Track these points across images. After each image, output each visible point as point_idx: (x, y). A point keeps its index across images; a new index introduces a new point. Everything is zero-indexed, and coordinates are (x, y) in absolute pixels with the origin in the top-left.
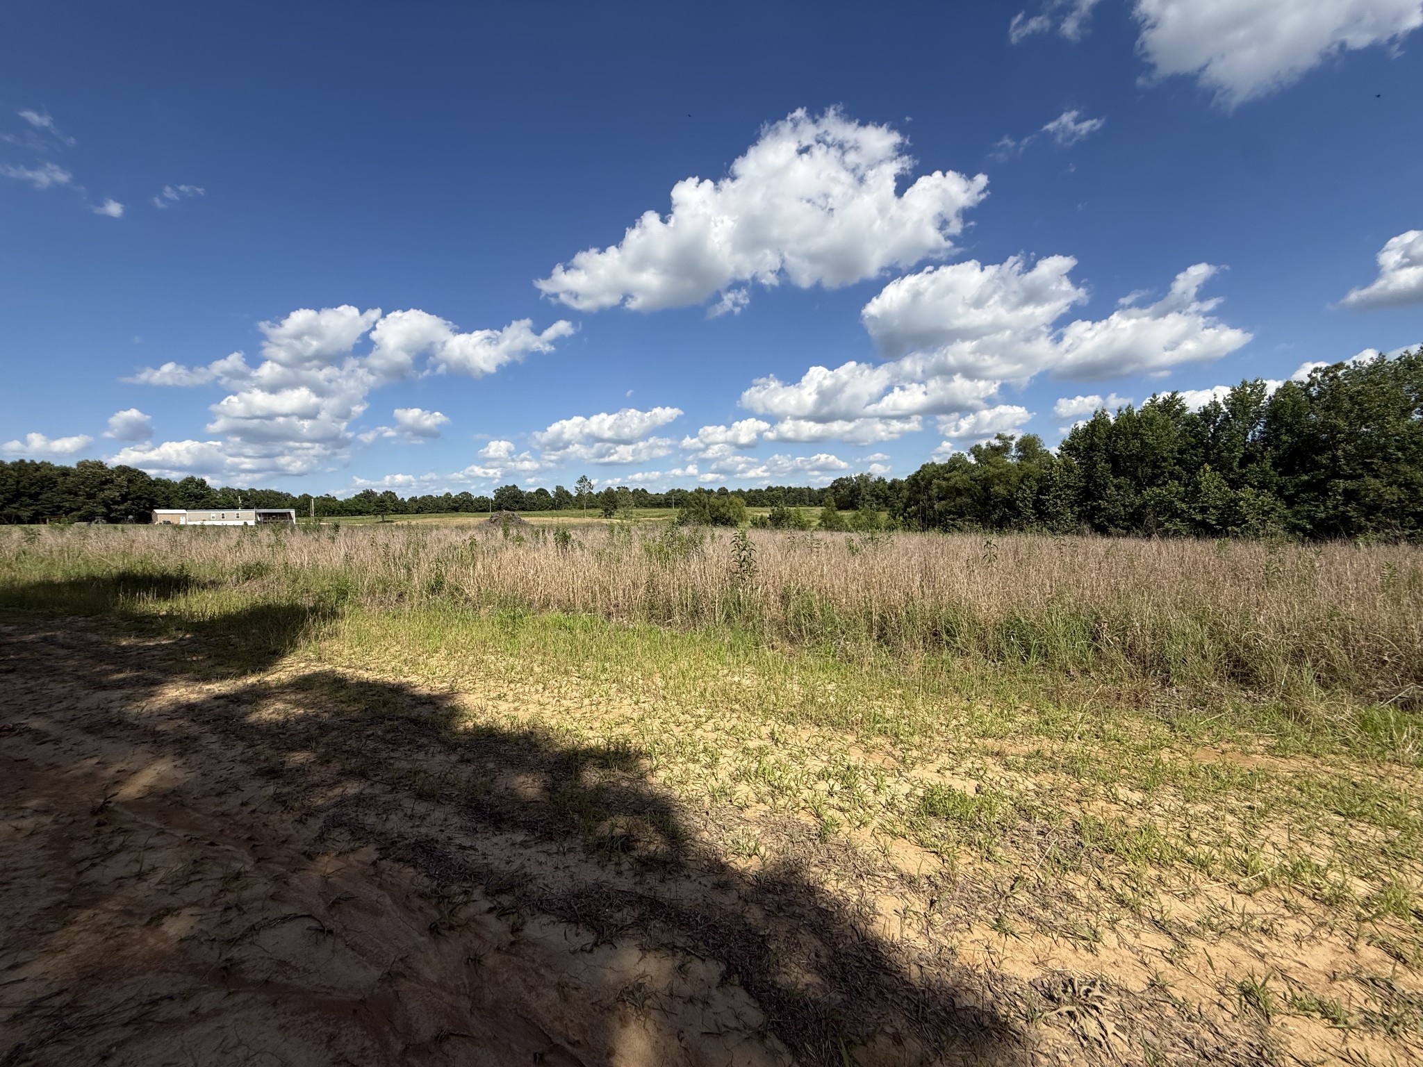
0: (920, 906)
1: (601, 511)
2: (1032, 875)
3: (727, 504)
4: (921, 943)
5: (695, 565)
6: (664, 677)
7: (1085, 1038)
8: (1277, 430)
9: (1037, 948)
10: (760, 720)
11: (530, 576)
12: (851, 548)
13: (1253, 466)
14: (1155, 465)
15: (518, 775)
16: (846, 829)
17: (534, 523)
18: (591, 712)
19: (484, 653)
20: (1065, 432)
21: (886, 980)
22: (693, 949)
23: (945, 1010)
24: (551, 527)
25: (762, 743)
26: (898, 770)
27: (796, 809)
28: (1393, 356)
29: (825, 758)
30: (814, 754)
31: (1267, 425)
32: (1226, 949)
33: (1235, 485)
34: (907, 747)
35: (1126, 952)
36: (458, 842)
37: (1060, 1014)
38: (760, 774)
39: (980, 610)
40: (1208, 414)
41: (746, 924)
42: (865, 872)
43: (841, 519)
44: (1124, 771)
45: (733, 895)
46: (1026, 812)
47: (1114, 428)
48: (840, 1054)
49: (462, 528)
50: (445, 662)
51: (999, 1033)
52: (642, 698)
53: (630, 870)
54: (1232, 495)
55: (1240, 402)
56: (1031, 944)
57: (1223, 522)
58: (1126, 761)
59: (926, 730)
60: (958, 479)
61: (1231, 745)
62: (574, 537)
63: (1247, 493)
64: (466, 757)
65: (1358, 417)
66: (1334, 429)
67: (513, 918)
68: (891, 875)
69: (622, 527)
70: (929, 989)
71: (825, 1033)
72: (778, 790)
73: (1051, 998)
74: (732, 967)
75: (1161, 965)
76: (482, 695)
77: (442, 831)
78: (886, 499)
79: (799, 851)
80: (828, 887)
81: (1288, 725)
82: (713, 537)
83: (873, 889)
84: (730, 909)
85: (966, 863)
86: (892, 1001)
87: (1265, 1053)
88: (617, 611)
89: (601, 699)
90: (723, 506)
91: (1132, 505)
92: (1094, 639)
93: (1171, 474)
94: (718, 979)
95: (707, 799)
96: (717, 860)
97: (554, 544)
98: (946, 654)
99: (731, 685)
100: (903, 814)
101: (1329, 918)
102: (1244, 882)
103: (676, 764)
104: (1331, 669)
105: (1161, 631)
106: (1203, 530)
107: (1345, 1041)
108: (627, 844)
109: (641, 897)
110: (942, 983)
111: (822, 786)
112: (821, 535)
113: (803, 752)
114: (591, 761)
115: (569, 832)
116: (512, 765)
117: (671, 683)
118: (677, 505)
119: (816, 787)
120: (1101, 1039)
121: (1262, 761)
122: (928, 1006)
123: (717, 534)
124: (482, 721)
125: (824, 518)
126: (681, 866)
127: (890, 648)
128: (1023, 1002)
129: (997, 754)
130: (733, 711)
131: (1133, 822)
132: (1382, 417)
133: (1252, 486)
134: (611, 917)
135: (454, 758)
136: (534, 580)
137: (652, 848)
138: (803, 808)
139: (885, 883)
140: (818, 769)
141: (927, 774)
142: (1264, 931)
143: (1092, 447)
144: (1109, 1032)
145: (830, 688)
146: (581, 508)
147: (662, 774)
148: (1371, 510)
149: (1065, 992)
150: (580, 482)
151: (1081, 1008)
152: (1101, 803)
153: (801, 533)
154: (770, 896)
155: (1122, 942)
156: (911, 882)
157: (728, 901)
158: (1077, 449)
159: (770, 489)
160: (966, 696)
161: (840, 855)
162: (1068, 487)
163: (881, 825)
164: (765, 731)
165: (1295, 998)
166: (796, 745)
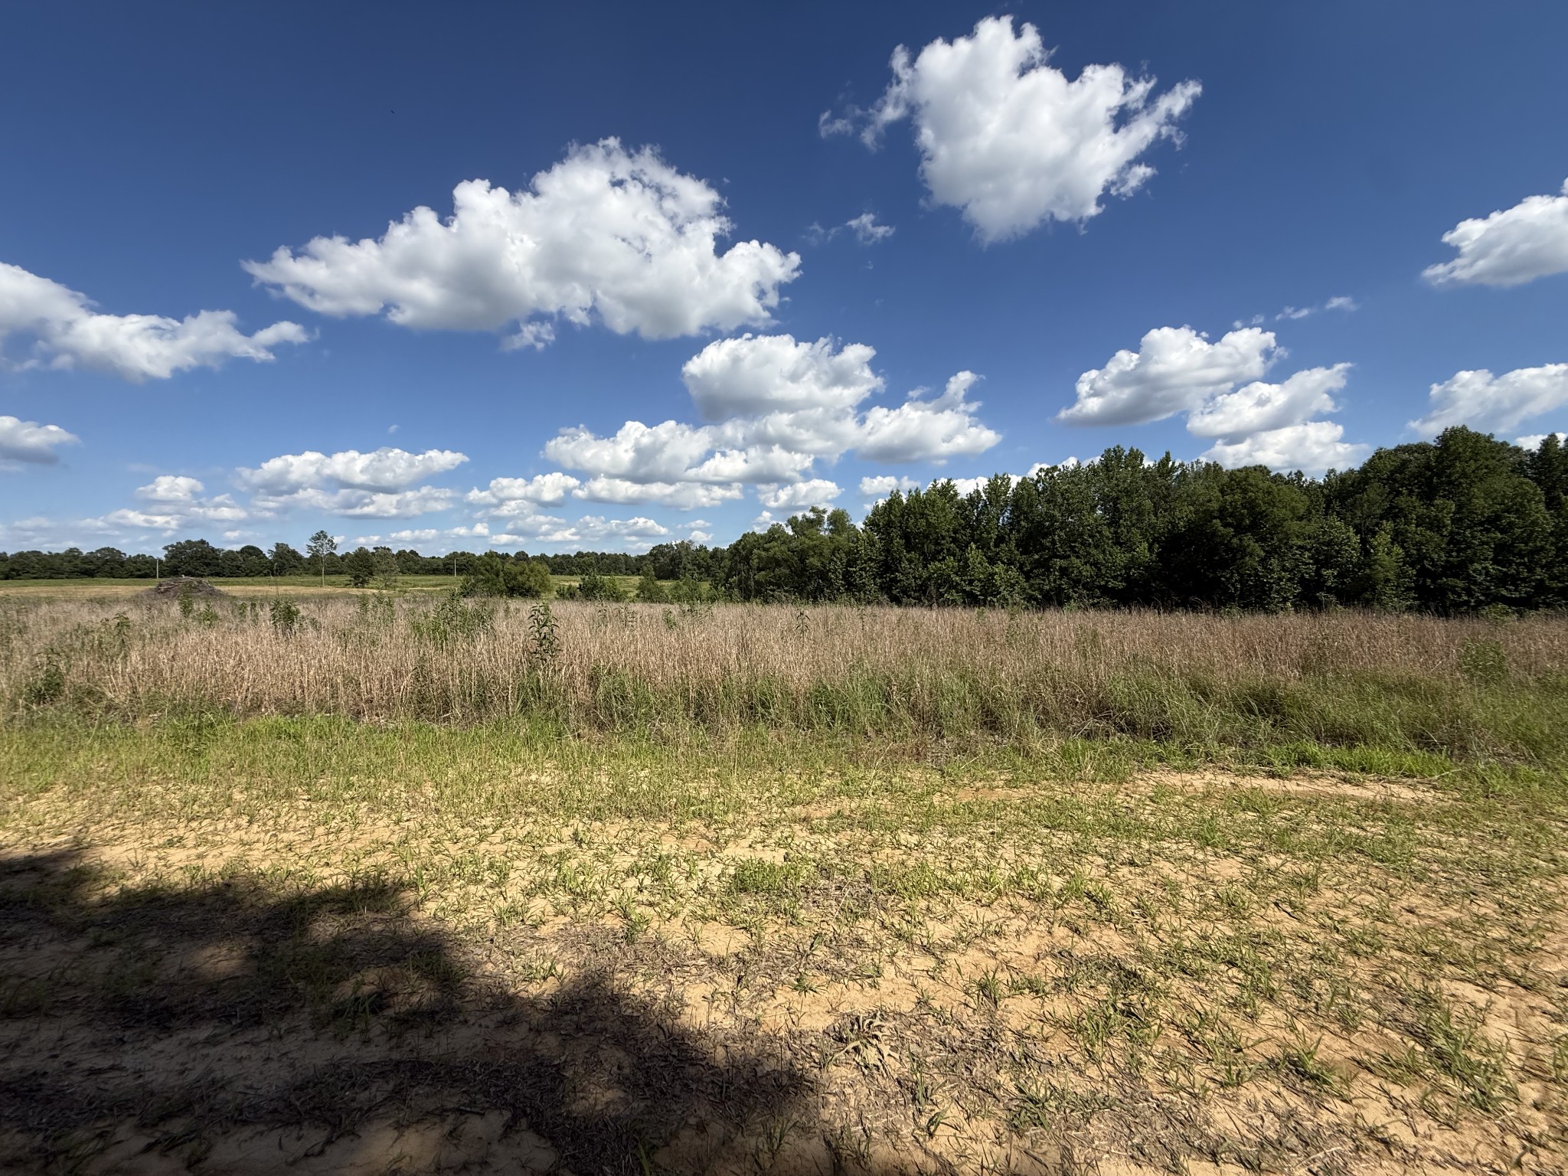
0: (726, 984)
1: (348, 578)
2: (829, 929)
3: (527, 571)
4: (728, 1022)
5: (482, 644)
6: (437, 785)
7: (866, 1067)
8: (1018, 517)
9: (831, 996)
10: (561, 821)
11: (228, 669)
12: (668, 621)
13: (1003, 546)
14: (937, 544)
15: (203, 948)
16: (655, 924)
17: (238, 594)
18: (328, 843)
19: (143, 782)
20: (869, 508)
21: (692, 1071)
22: (469, 1105)
23: (747, 1082)
24: (265, 599)
25: (563, 846)
26: (711, 852)
27: (601, 914)
28: (1085, 464)
29: (635, 852)
30: (622, 850)
31: (1012, 512)
32: (973, 954)
33: (992, 561)
34: (720, 826)
35: (901, 980)
36: (86, 1065)
37: (847, 1052)
38: (561, 882)
39: (792, 681)
40: (974, 499)
41: (537, 1058)
42: (673, 963)
43: (661, 590)
44: (906, 818)
45: (523, 1029)
46: (825, 871)
47: (906, 508)
48: (640, 1165)
49: (102, 602)
50: (64, 805)
51: (796, 1088)
52: (406, 816)
53: (383, 1033)
54: (990, 570)
55: (995, 489)
56: (827, 995)
57: (985, 593)
58: (908, 809)
59: (739, 806)
60: (777, 549)
61: (982, 783)
62: (303, 613)
63: (999, 568)
64: (104, 939)
65: (1067, 510)
66: (1053, 518)
67: (187, 1149)
68: (701, 962)
69: (380, 599)
70: (733, 1066)
71: (626, 1147)
72: (580, 896)
73: (841, 1040)
74: (519, 1111)
75: (925, 983)
76: (136, 845)
77: (55, 1056)
78: (708, 569)
79: (603, 960)
80: (635, 991)
81: (1019, 761)
82: (507, 610)
83: (681, 980)
84: (517, 1046)
85: (772, 931)
86: (697, 1090)
87: (993, 1034)
88: (371, 708)
89: (343, 825)
90: (521, 573)
91: (921, 577)
92: (887, 701)
93: (948, 550)
94: (500, 1131)
95: (492, 925)
96: (504, 993)
97: (270, 623)
98: (761, 727)
99: (526, 785)
100: (715, 896)
101: (1037, 912)
102: (986, 896)
103: (451, 890)
104: (1045, 712)
105: (937, 690)
106: (972, 600)
107: (1042, 1006)
108: (379, 1002)
109: (398, 1064)
110: (745, 1055)
111: (632, 883)
112: (637, 607)
113: (611, 849)
114: (329, 906)
115: (288, 1008)
116: (191, 935)
117: (448, 792)
118: (460, 571)
119: (624, 885)
120: (879, 1064)
121: (1001, 793)
122: (731, 1083)
123: (512, 608)
124: (136, 881)
125: (642, 588)
126: (454, 1011)
127: (706, 725)
128: (817, 1051)
129: (804, 820)
130: (527, 815)
131: (911, 863)
132: (1080, 511)
133: (1003, 563)
134: (353, 1100)
135: (79, 945)
136: (235, 673)
137: (415, 999)
138: (609, 912)
139: (694, 971)
140: (626, 866)
141: (739, 851)
142: (996, 933)
143: (889, 524)
144: (885, 1055)
145: (642, 776)
146: (318, 573)
147: (431, 906)
148: (1076, 583)
149: (852, 1030)
150: (316, 538)
151: (864, 1041)
152: (888, 851)
153: (615, 605)
154: (567, 1018)
155: (898, 971)
156: (719, 964)
157: (517, 1037)
158: (878, 525)
159: (580, 555)
160: (778, 767)
161: (648, 954)
162: (870, 559)
163: (692, 912)
164: (567, 832)
165: (1013, 981)
166: (603, 843)
